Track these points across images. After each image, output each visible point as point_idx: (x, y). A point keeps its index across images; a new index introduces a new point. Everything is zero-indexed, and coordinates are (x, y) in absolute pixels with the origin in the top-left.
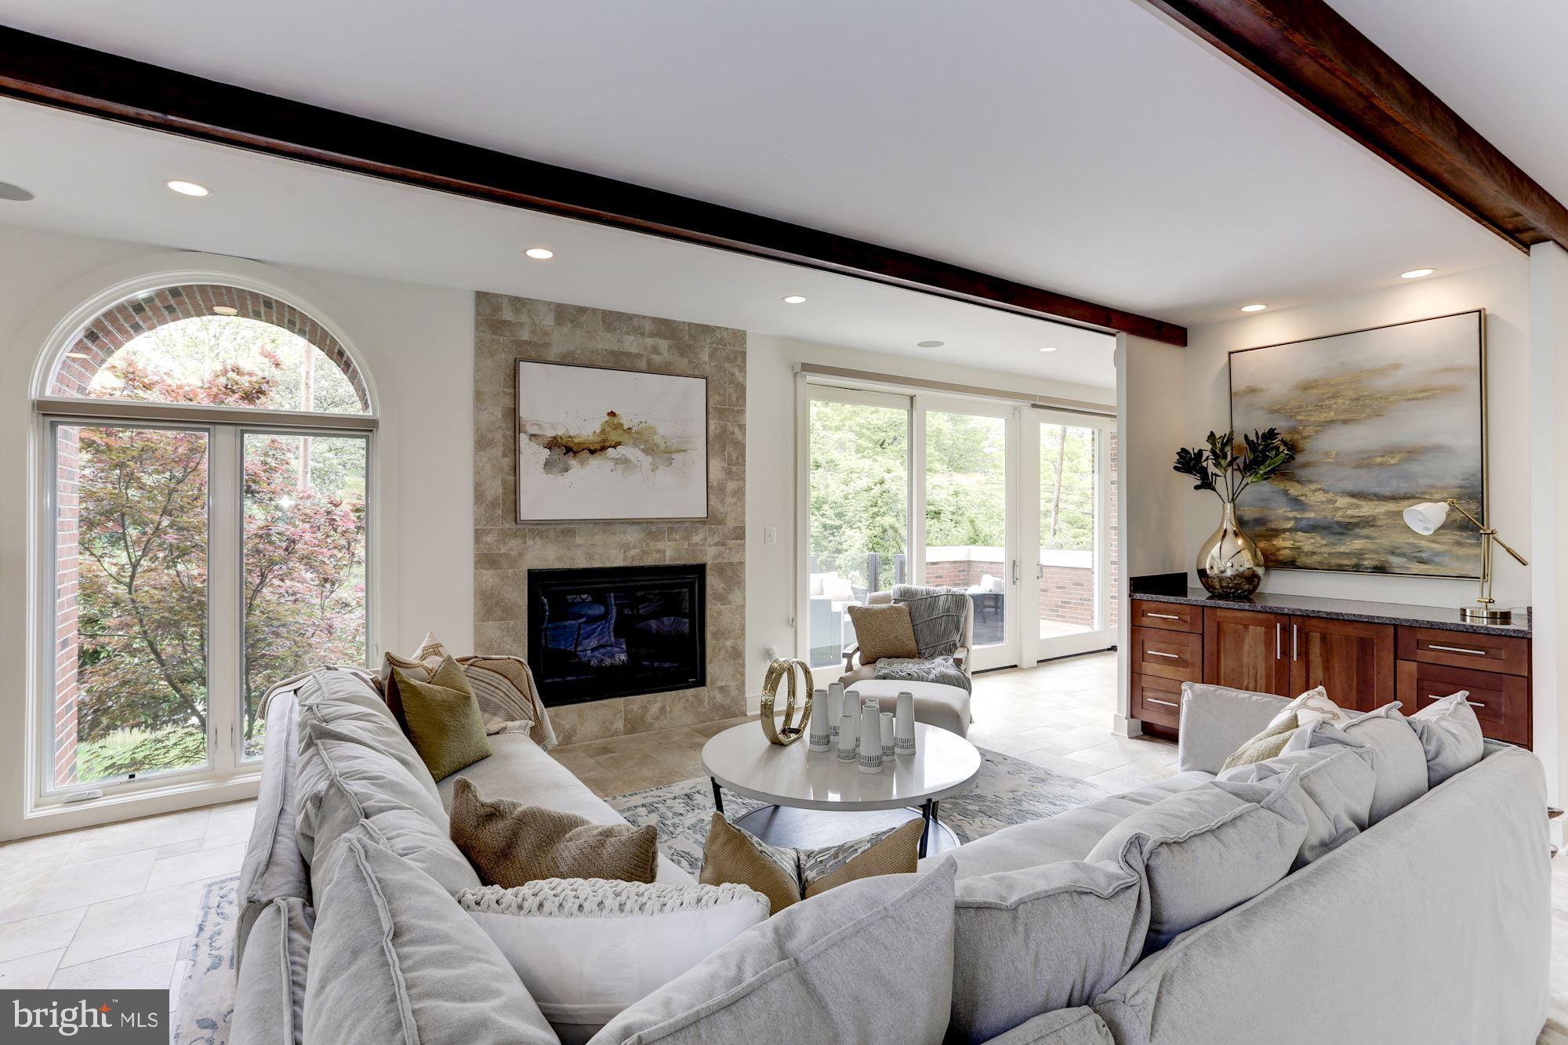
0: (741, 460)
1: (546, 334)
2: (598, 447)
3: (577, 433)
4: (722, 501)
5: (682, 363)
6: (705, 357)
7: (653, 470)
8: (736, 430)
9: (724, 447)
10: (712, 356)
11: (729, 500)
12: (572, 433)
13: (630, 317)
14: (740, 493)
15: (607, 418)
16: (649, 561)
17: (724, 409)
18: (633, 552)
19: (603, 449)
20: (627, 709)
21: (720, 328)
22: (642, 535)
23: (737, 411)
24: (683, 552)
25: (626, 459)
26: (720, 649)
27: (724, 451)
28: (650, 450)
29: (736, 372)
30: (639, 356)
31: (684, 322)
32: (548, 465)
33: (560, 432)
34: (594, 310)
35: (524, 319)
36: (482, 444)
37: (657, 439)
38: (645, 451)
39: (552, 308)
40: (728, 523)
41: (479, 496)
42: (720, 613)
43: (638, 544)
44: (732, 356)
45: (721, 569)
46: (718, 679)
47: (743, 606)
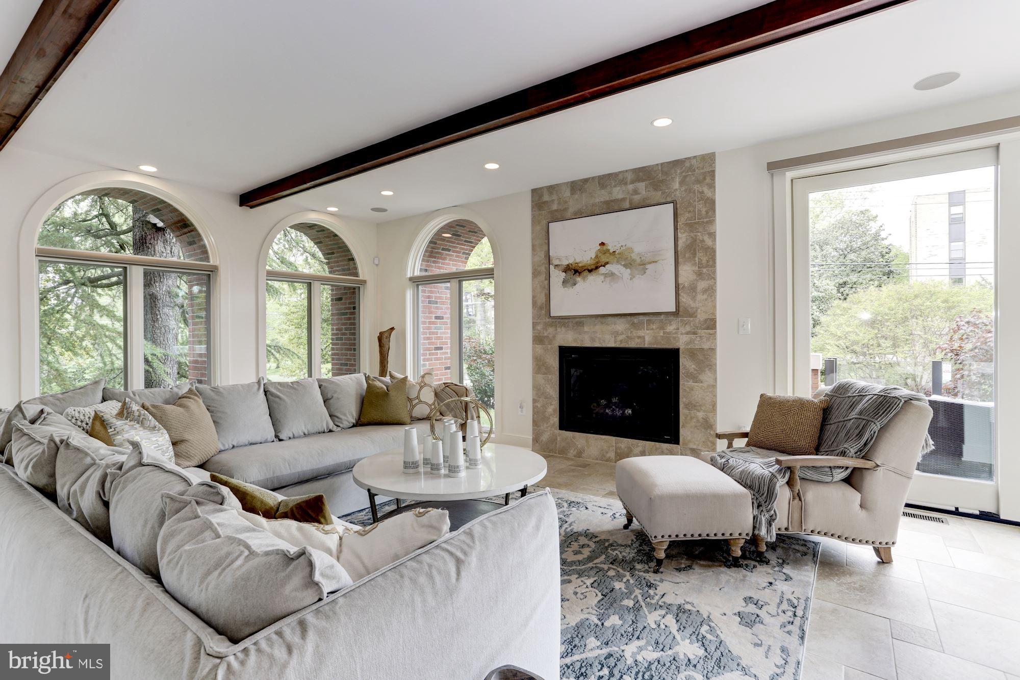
0: (711, 263)
1: (566, 202)
2: (593, 267)
3: (581, 260)
4: (694, 298)
5: (658, 196)
6: (676, 185)
7: (631, 279)
8: (706, 238)
9: (694, 254)
10: (682, 183)
11: (700, 297)
12: (577, 261)
13: (616, 175)
14: (711, 291)
15: (599, 247)
16: (633, 344)
17: (695, 223)
18: (620, 338)
19: (597, 268)
20: (617, 445)
21: (689, 158)
22: (627, 326)
23: (707, 222)
24: (659, 338)
25: (612, 273)
26: (691, 418)
27: (694, 257)
28: (629, 264)
29: (706, 190)
30: (623, 200)
31: (657, 165)
32: (565, 282)
33: (571, 261)
34: (593, 178)
35: (554, 197)
36: (535, 274)
37: (634, 256)
38: (625, 266)
39: (569, 185)
40: (698, 316)
41: (534, 303)
42: (692, 389)
43: (625, 333)
44: (701, 178)
45: (692, 354)
46: (689, 441)
47: (714, 386)
